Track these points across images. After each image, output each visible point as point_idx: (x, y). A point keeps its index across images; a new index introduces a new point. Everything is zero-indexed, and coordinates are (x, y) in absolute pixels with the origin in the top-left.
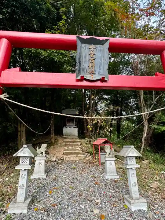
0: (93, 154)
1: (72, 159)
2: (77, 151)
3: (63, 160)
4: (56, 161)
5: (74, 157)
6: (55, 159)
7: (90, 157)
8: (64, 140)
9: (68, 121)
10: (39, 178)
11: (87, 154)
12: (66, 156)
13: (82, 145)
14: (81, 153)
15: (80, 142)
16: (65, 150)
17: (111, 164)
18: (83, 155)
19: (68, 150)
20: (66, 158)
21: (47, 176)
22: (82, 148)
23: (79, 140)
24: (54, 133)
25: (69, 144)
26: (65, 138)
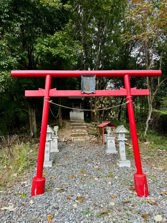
0: (98, 135)
1: (79, 140)
2: (84, 133)
3: (71, 140)
4: (65, 141)
5: (81, 138)
6: (64, 140)
7: (95, 138)
8: (71, 124)
9: (74, 106)
10: (54, 152)
11: (92, 136)
12: (74, 138)
13: (89, 128)
14: (87, 135)
15: (86, 125)
16: (72, 132)
17: (111, 142)
18: (89, 137)
19: (75, 132)
20: (73, 139)
21: (59, 151)
22: (88, 131)
23: (85, 124)
24: (61, 118)
25: (76, 127)
26: (72, 122)
